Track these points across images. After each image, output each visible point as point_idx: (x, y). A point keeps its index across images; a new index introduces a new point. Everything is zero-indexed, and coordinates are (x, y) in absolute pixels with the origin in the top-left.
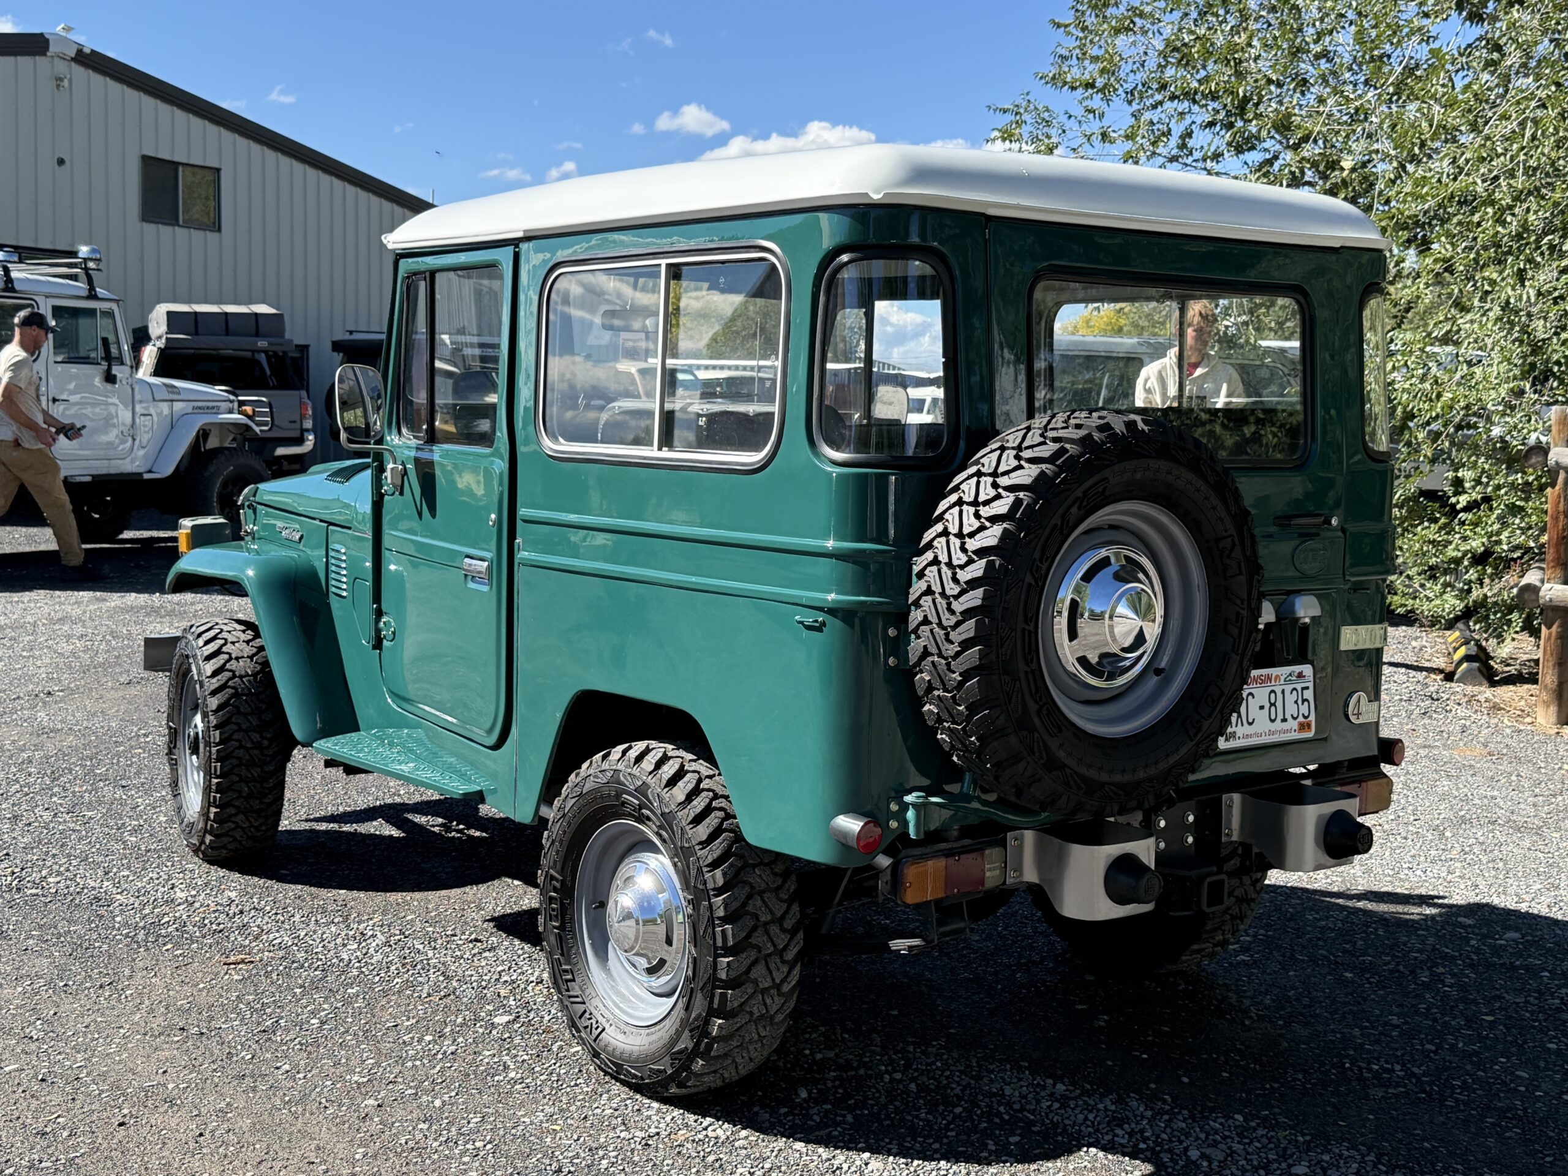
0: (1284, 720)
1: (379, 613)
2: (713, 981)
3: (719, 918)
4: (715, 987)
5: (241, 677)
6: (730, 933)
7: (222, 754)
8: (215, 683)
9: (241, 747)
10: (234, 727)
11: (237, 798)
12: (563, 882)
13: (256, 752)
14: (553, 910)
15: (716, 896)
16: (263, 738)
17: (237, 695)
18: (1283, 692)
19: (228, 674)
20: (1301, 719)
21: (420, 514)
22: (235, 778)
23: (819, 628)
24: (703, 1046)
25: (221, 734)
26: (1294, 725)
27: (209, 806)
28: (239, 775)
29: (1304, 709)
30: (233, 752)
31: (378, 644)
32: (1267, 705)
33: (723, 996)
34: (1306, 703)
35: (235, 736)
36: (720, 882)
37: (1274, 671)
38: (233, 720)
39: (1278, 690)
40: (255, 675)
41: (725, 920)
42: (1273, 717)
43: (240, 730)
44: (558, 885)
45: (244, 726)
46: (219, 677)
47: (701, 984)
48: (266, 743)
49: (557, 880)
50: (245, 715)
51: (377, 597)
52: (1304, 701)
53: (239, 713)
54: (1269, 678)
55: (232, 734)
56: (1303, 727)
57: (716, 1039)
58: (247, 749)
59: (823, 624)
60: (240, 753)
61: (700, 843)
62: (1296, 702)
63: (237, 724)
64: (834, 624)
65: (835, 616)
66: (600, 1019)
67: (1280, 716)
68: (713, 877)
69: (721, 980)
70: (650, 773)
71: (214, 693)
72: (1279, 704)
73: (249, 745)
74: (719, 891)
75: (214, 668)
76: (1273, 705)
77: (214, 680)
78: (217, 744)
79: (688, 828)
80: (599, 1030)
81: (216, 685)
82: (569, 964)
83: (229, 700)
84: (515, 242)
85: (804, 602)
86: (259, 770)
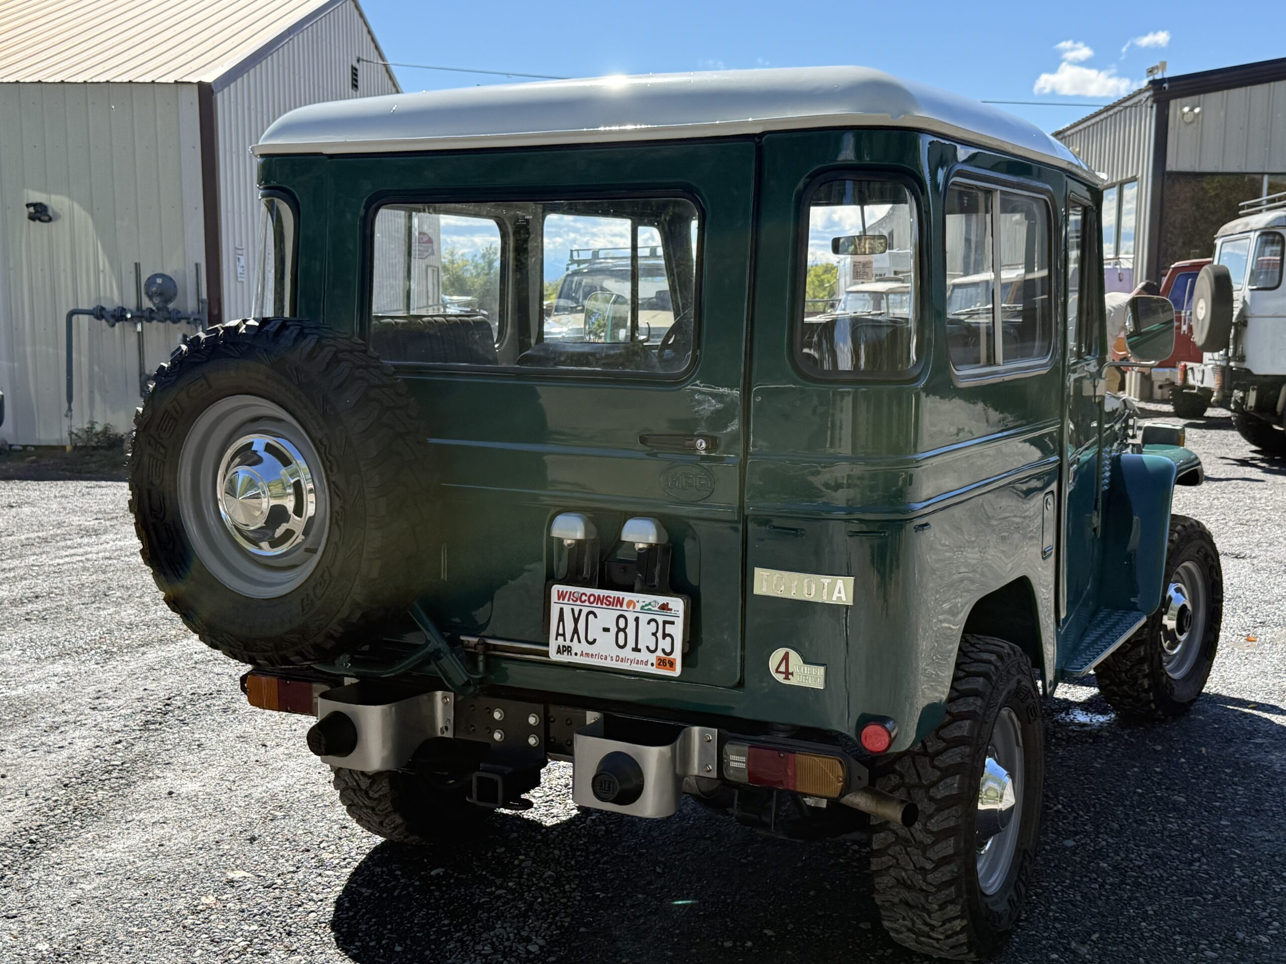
0: (636, 649)
18: (637, 619)
20: (659, 653)
26: (653, 658)
29: (665, 644)
32: (614, 630)
34: (668, 639)
37: (627, 596)
39: (631, 617)
42: (621, 642)
52: (665, 636)
54: (620, 602)
56: (661, 663)
62: (654, 634)
67: (631, 643)
72: (631, 631)
76: (619, 630)
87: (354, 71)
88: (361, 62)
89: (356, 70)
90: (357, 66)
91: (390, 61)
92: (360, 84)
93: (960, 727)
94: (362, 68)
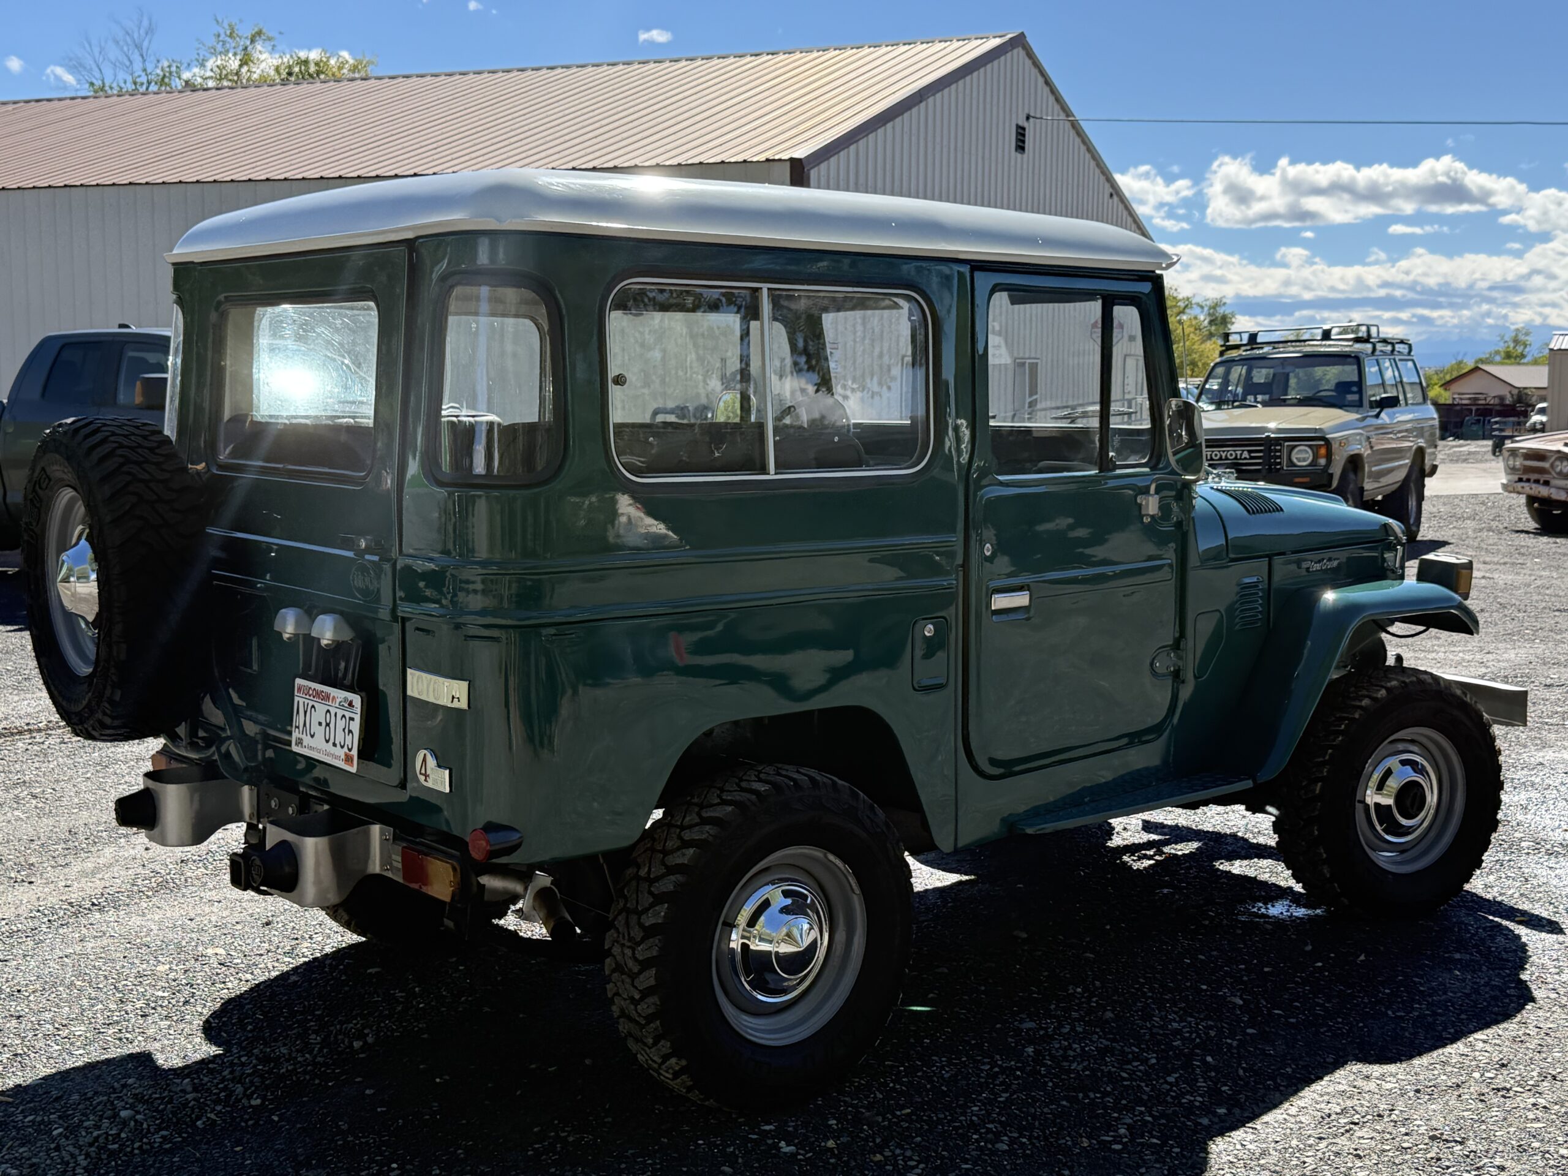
0: (335, 745)
18: (336, 715)
20: (346, 749)
26: (341, 753)
29: (350, 740)
32: (324, 724)
34: (351, 735)
37: (332, 691)
39: (333, 711)
42: (327, 737)
52: (350, 731)
54: (327, 697)
56: (348, 759)
62: (344, 730)
67: (332, 739)
72: (332, 726)
76: (328, 724)
87: (1021, 132)
88: (1031, 120)
89: (1024, 129)
90: (1026, 125)
91: (1078, 115)
92: (1029, 144)
93: (684, 855)
94: (1029, 127)
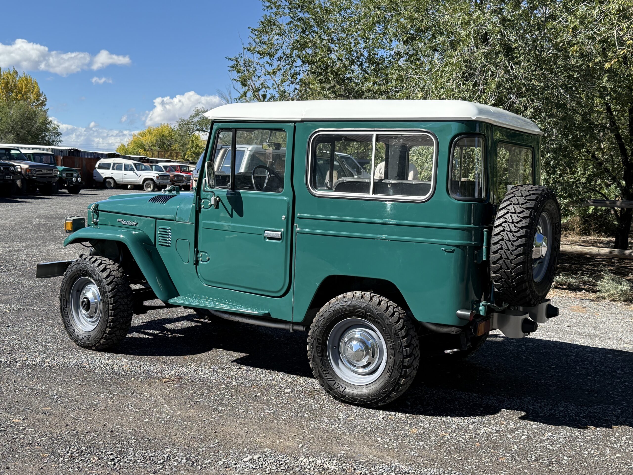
1: (198, 252)
2: (402, 366)
3: (404, 346)
4: (403, 368)
5: (117, 278)
6: (408, 351)
7: (114, 308)
8: (109, 280)
9: (121, 304)
10: (118, 297)
11: (119, 324)
12: (323, 341)
13: (126, 306)
14: (318, 350)
15: (403, 339)
16: (128, 301)
17: (117, 285)
19: (112, 277)
21: (231, 216)
22: (119, 317)
23: (452, 252)
24: (396, 388)
25: (114, 300)
27: (106, 328)
28: (120, 315)
30: (118, 306)
31: (196, 263)
33: (406, 371)
35: (119, 301)
36: (404, 334)
38: (118, 294)
40: (121, 277)
41: (406, 347)
43: (120, 298)
44: (321, 342)
45: (121, 297)
46: (110, 278)
47: (397, 368)
48: (129, 302)
49: (320, 340)
50: (121, 292)
51: (196, 246)
53: (119, 291)
55: (118, 300)
57: (401, 385)
58: (123, 305)
59: (454, 250)
60: (121, 307)
61: (395, 323)
63: (119, 296)
64: (458, 250)
65: (459, 248)
66: (342, 385)
68: (401, 333)
69: (405, 366)
70: (369, 301)
71: (108, 284)
73: (123, 304)
74: (404, 337)
75: (106, 275)
77: (108, 279)
78: (112, 304)
79: (389, 318)
80: (343, 388)
81: (109, 281)
82: (326, 368)
83: (115, 286)
84: (295, 122)
85: (446, 243)
86: (126, 313)
